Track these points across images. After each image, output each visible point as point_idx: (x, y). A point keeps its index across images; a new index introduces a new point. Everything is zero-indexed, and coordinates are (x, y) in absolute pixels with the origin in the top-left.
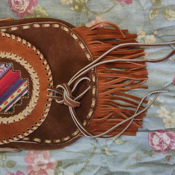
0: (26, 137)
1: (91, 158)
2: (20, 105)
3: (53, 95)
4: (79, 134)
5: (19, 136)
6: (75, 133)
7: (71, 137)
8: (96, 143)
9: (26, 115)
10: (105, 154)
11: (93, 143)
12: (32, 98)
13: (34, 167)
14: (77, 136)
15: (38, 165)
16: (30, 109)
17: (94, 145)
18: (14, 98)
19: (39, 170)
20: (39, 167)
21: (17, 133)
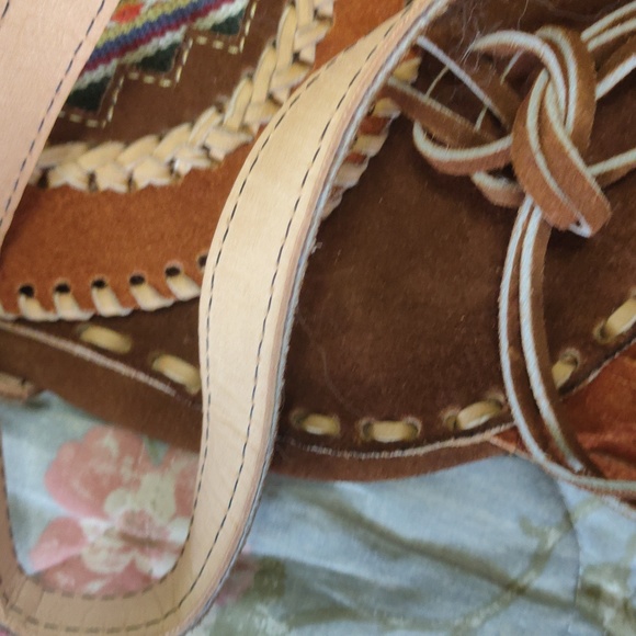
0: (98, 320)
1: (488, 618)
2: (166, 83)
3: (414, 85)
4: (496, 430)
5: (95, 293)
6: (469, 417)
7: (433, 433)
8: (559, 527)
9: (183, 167)
10: (593, 619)
11: (535, 523)
12: (268, 60)
13: (91, 538)
14: (477, 439)
15: (124, 537)
16: (230, 131)
17: (543, 536)
18: (139, 23)
19: (120, 569)
20: (126, 550)
21: (89, 273)
